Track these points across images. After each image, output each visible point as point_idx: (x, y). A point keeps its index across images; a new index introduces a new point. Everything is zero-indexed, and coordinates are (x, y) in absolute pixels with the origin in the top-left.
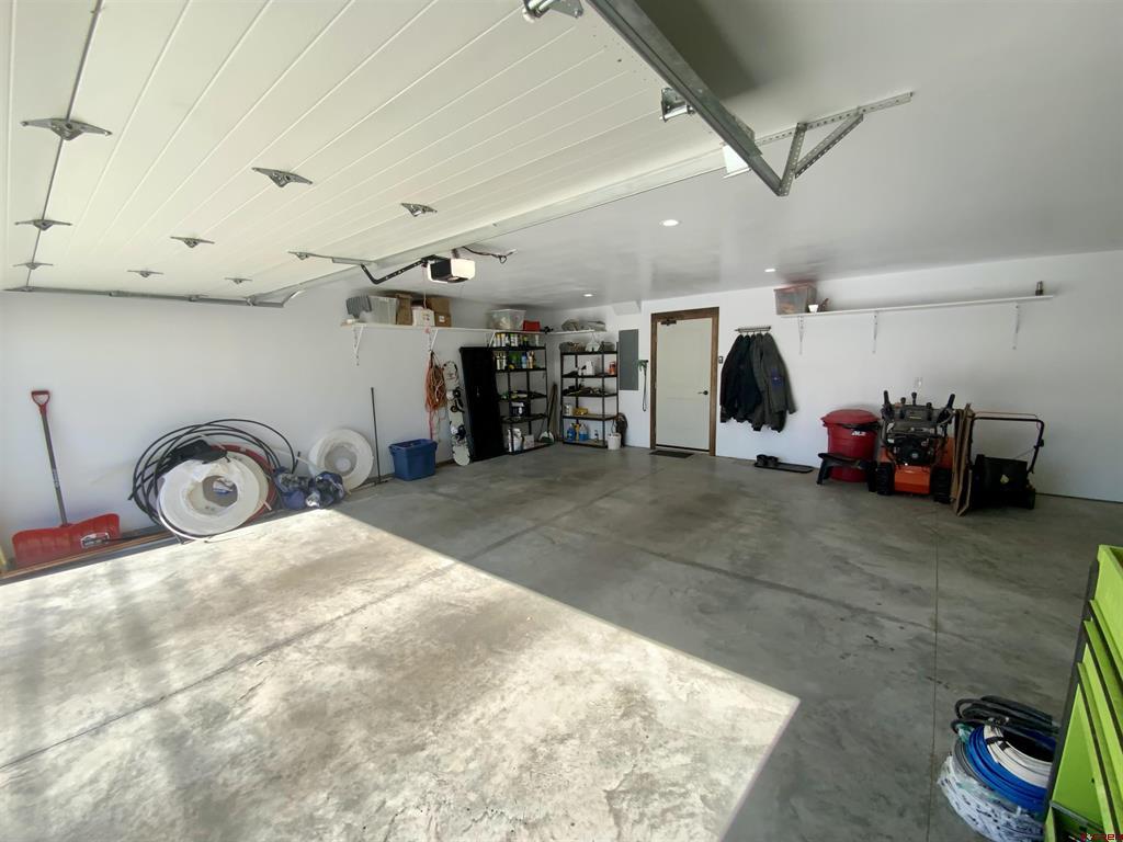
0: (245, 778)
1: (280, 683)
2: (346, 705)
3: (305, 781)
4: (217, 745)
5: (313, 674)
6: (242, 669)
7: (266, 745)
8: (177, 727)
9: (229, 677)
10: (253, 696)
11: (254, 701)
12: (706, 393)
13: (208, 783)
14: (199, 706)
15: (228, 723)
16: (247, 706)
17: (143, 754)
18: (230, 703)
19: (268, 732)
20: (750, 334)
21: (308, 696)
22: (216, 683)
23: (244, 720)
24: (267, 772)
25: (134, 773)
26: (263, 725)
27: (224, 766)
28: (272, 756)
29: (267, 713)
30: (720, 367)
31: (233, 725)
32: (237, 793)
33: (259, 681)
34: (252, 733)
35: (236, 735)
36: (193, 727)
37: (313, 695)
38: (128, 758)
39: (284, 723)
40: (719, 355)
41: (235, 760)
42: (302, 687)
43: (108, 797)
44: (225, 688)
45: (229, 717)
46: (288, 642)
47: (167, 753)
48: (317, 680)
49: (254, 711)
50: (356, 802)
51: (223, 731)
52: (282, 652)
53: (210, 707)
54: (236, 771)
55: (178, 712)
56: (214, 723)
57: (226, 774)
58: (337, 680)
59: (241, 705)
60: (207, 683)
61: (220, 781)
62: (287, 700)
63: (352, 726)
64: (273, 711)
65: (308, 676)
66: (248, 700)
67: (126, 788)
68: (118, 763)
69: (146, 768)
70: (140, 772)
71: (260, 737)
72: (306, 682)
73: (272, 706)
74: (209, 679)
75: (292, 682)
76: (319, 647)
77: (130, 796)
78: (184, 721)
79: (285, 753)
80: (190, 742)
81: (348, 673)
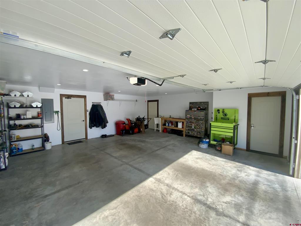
0: (243, 192)
1: (220, 198)
2: (218, 185)
3: (236, 184)
4: (243, 201)
5: (213, 193)
6: (222, 210)
7: (236, 193)
8: (247, 212)
9: (226, 212)
10: (227, 202)
11: (229, 201)
12: (83, 121)
13: (249, 197)
14: (239, 212)
15: (237, 202)
16: (231, 201)
17: (257, 214)
18: (233, 205)
19: (233, 194)
20: (96, 104)
21: (220, 191)
22: (230, 214)
23: (234, 199)
24: (239, 190)
25: (261, 211)
26: (232, 195)
27: (244, 197)
28: (236, 191)
29: (229, 196)
30: (88, 113)
31: (236, 201)
32: (246, 192)
33: (223, 203)
34: (235, 196)
35: (238, 199)
36: (244, 209)
37: (219, 190)
38: (261, 216)
39: (229, 192)
40: (87, 109)
41: (242, 196)
42: (219, 193)
43: (268, 212)
44: (230, 210)
45: (236, 203)
46: (205, 204)
47: (253, 209)
48: (215, 192)
49: (231, 199)
50: (234, 178)
51: (239, 202)
52: (210, 204)
53: (237, 209)
54: (243, 194)
55: (244, 216)
56: (239, 205)
57: (245, 195)
58: (213, 188)
59: (231, 202)
60: (232, 216)
61: (247, 195)
62: (224, 195)
63: (222, 182)
64: (228, 195)
65: (215, 194)
66: (229, 202)
67: (264, 210)
68: (263, 217)
69: (258, 210)
70: (260, 210)
71: (235, 194)
72: (217, 193)
73: (227, 196)
74: (230, 217)
75: (218, 196)
76: (204, 196)
77: (264, 208)
78: (244, 212)
79: (234, 189)
80: (247, 206)
81: (209, 187)
